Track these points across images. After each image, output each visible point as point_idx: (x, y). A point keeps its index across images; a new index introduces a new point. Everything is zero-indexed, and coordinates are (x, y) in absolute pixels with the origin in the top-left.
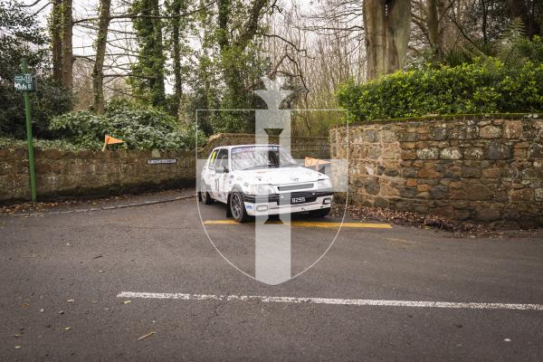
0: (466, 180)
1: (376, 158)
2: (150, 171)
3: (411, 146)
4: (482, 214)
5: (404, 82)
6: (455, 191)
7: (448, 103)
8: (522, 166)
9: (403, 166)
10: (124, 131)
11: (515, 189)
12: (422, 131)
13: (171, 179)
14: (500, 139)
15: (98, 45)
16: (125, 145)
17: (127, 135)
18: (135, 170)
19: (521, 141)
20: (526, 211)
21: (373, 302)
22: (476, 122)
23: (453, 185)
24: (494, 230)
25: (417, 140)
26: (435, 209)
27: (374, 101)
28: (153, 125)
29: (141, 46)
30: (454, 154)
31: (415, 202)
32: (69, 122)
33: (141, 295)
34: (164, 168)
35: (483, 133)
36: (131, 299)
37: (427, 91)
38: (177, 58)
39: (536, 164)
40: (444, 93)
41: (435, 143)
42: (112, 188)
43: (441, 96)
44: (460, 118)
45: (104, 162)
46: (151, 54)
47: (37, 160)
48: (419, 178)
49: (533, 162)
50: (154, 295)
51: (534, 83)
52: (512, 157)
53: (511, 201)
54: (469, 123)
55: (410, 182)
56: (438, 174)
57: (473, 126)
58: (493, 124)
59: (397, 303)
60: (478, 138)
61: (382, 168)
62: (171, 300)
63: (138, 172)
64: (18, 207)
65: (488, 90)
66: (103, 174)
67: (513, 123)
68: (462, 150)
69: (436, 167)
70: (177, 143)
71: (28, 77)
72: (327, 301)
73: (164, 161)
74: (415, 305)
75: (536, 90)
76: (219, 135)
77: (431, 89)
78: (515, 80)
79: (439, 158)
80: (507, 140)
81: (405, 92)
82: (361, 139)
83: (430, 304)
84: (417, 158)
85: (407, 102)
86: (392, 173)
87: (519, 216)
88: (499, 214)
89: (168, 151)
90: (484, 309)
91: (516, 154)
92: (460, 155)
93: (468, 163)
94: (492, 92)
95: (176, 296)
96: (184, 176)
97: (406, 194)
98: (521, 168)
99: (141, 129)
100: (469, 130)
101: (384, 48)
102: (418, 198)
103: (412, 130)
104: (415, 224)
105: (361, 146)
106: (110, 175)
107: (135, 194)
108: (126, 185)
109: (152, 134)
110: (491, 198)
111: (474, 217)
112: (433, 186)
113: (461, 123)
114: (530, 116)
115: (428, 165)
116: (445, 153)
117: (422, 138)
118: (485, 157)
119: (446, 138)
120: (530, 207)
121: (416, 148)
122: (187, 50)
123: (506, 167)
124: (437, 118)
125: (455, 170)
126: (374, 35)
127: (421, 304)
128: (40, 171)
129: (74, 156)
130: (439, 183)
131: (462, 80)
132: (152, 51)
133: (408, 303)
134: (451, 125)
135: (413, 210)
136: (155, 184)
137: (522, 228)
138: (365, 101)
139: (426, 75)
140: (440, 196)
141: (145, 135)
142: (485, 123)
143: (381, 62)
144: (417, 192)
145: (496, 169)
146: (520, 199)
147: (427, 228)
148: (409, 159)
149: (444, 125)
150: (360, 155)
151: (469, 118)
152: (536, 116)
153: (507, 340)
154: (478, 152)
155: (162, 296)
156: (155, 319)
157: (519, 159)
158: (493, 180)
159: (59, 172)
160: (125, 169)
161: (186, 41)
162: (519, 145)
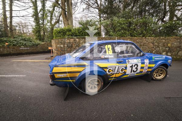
2: (21, 50)
9: (56, 49)
12: (57, 41)
13: (28, 52)
23: (63, 52)
34: (26, 50)
39: (77, 48)
41: (59, 44)
42: (8, 54)
45: (5, 48)
48: (58, 51)
54: (64, 39)
56: (61, 50)
63: (17, 50)
66: (5, 51)
68: (63, 45)
77: (60, 32)
80: (71, 43)
84: (57, 47)
91: (73, 46)
96: (33, 51)
98: (74, 49)
100: (64, 41)
106: (7, 51)
107: (16, 55)
108: (13, 53)
115: (59, 48)
116: (61, 46)
117: (57, 43)
119: (61, 43)
121: (57, 45)
125: (63, 49)
134: (61, 40)
136: (23, 53)
151: (64, 38)
160: (12, 50)
162: (73, 44)
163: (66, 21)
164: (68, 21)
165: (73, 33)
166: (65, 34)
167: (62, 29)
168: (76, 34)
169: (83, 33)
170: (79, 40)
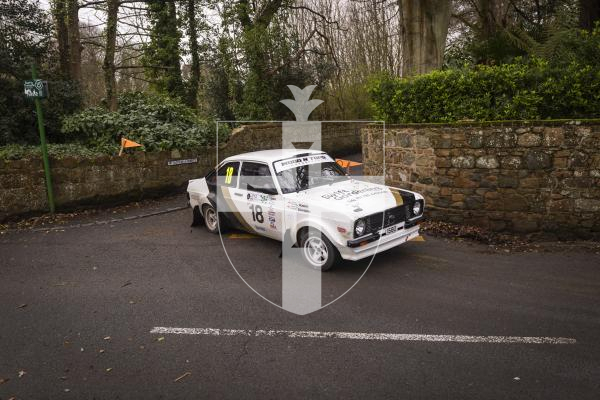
0: (503, 190)
1: (410, 164)
2: (170, 173)
3: (446, 153)
4: (518, 225)
5: (439, 84)
6: (491, 202)
7: (485, 107)
8: (562, 175)
9: (437, 174)
10: (141, 131)
11: (555, 200)
12: (457, 137)
14: (541, 147)
15: (108, 35)
16: (143, 147)
17: (144, 136)
18: (155, 174)
19: (562, 149)
20: (566, 223)
21: (395, 337)
22: (515, 130)
23: (489, 195)
24: (530, 241)
25: (451, 147)
26: (470, 220)
27: (408, 101)
28: (171, 121)
29: (153, 22)
30: (490, 163)
31: (449, 211)
32: (83, 125)
33: (173, 330)
34: (185, 169)
35: (522, 141)
36: (163, 335)
37: (463, 94)
38: (193, 35)
39: (576, 173)
40: (481, 97)
41: (471, 151)
42: (132, 194)
43: (478, 100)
44: (497, 125)
45: (121, 167)
46: (165, 32)
47: (53, 170)
48: (454, 187)
49: (573, 171)
50: (186, 331)
51: (579, 85)
52: (552, 166)
53: (549, 212)
54: (507, 130)
55: (445, 191)
56: (473, 183)
57: (511, 134)
58: (532, 132)
59: (418, 337)
60: (516, 146)
61: (415, 175)
62: (201, 336)
63: (158, 174)
64: (37, 219)
65: (529, 93)
66: (121, 179)
67: (553, 130)
68: (499, 158)
69: (471, 176)
70: (198, 139)
71: (39, 83)
72: (351, 335)
73: (185, 161)
74: (436, 339)
75: (580, 93)
76: (242, 128)
77: (468, 91)
78: (558, 83)
79: (475, 167)
80: (547, 148)
81: (440, 94)
82: (394, 143)
83: (450, 338)
84: (452, 166)
85: (442, 105)
86: (426, 181)
87: (557, 227)
88: (536, 226)
89: (189, 150)
90: (502, 343)
91: (555, 163)
92: (497, 164)
93: (505, 172)
94: (532, 96)
95: (206, 332)
97: (440, 203)
98: (561, 178)
99: (158, 127)
100: (507, 137)
101: (422, 36)
102: (453, 207)
103: (447, 136)
104: (448, 236)
105: (393, 150)
106: (129, 180)
108: (146, 190)
109: (171, 132)
110: (528, 209)
111: (510, 229)
112: (468, 195)
113: (499, 131)
114: (572, 123)
115: (464, 173)
116: (482, 161)
117: (457, 145)
118: (523, 166)
119: (483, 146)
120: (569, 218)
121: (451, 156)
122: (204, 27)
123: (545, 177)
124: (474, 125)
125: (492, 180)
126: (410, 20)
127: (441, 338)
128: (57, 181)
129: (90, 163)
130: (475, 193)
131: (502, 82)
132: (165, 28)
133: (428, 337)
134: (488, 132)
135: (447, 220)
137: (560, 239)
138: (398, 101)
139: (462, 77)
140: (476, 206)
141: (164, 134)
142: (524, 130)
143: (418, 51)
144: (452, 201)
145: (534, 179)
146: (559, 210)
147: (460, 240)
148: (444, 167)
149: (481, 133)
150: (393, 159)
151: (507, 125)
152: (578, 123)
153: (517, 378)
154: (516, 161)
155: (193, 331)
156: (188, 358)
157: (559, 168)
158: (530, 190)
159: (75, 182)
160: (145, 173)
161: (203, 16)
162: (559, 153)
163: (421, 21)
164: (430, 18)
170: (593, 131)
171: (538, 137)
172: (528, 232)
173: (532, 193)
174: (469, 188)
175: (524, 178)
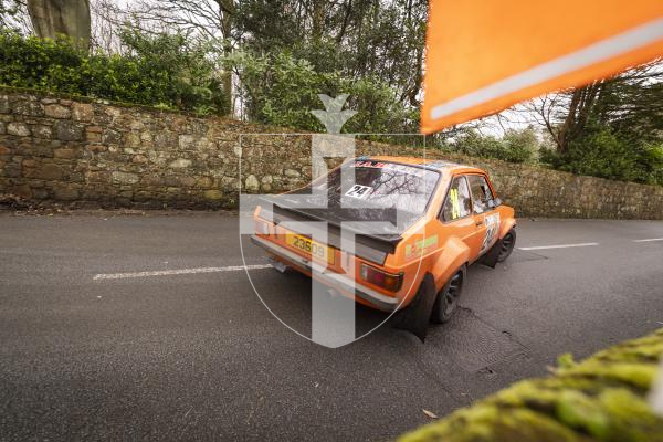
0: (39, 159)
4: (60, 194)
6: (29, 170)
8: (97, 149)
11: (92, 171)
14: (71, 120)
19: (93, 125)
22: (39, 99)
23: (26, 163)
24: (73, 209)
30: (21, 130)
35: (48, 110)
39: (111, 149)
44: (22, 92)
49: (108, 146)
52: (86, 139)
53: (88, 182)
54: (33, 98)
56: (9, 150)
57: (36, 103)
58: (58, 103)
60: (44, 115)
67: (82, 105)
68: (29, 126)
79: (6, 134)
80: (78, 122)
87: (97, 196)
88: (77, 195)
91: (88, 137)
92: (28, 133)
93: (38, 141)
98: (96, 151)
100: (32, 106)
110: (67, 179)
111: (52, 197)
112: (6, 162)
113: (23, 98)
114: (100, 101)
116: (12, 128)
118: (54, 136)
119: (10, 112)
120: (108, 189)
123: (81, 150)
125: (26, 148)
130: (12, 161)
134: (13, 98)
140: (14, 174)
142: (50, 101)
145: (67, 150)
146: (98, 181)
149: (6, 97)
151: (32, 93)
152: (106, 102)
154: (45, 130)
157: (93, 142)
158: (66, 161)
162: (91, 129)
165: (88, 76)
166: (41, 73)
167: (20, 43)
168: (105, 82)
169: (142, 88)
170: (122, 113)
171: (66, 110)
172: (71, 200)
173: (69, 163)
174: (6, 154)
175: (59, 148)
